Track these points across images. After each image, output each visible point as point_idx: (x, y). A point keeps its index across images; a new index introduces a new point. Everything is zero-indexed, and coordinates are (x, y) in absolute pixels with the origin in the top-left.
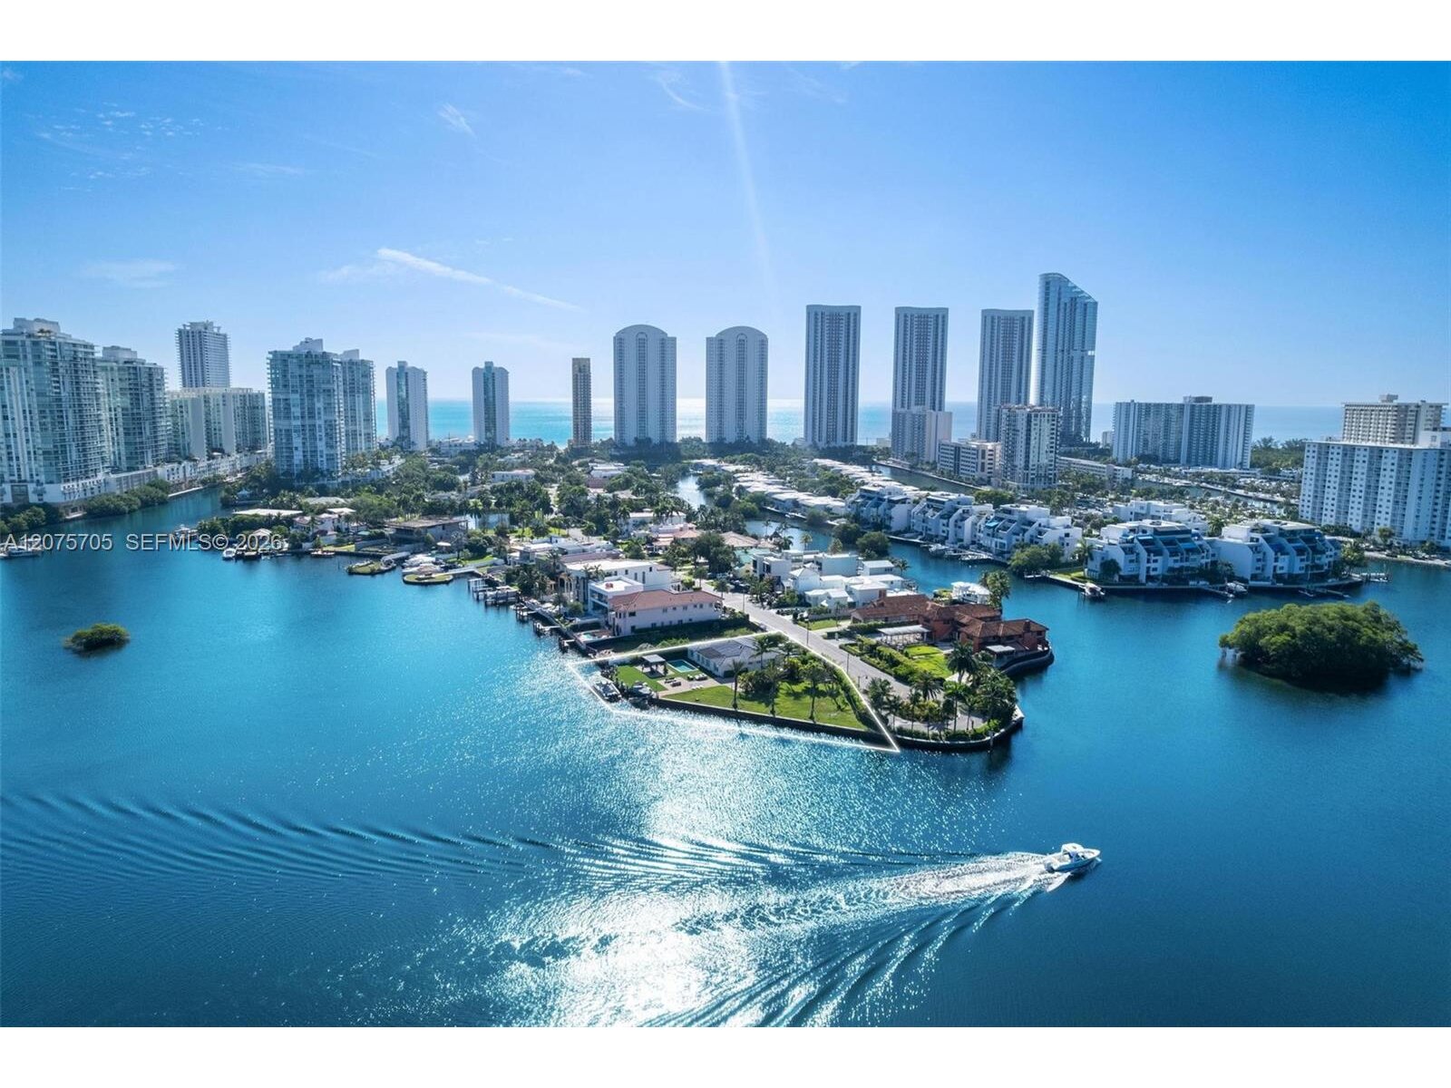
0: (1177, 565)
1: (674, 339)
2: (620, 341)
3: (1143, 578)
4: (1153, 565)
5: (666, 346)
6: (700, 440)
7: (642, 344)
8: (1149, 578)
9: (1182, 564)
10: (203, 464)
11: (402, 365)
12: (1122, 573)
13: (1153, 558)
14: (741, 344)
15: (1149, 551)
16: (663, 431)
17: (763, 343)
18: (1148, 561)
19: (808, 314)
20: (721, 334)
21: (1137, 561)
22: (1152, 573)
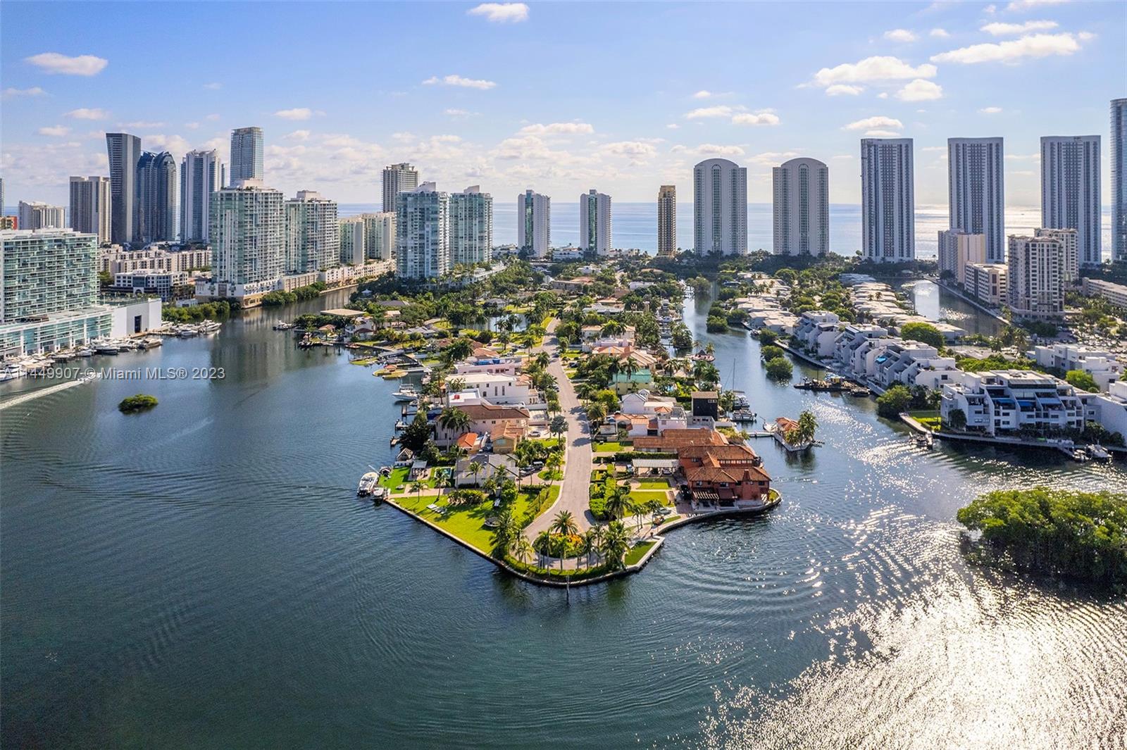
0: (1033, 421)
1: (745, 170)
2: (698, 171)
3: (992, 429)
4: (1003, 418)
5: (738, 175)
6: (766, 254)
7: (716, 174)
8: (1000, 432)
9: (1039, 420)
10: (361, 267)
11: (529, 193)
12: (968, 424)
13: (1002, 411)
14: (804, 174)
15: (997, 404)
16: (734, 245)
17: (823, 171)
18: (997, 414)
19: (862, 144)
20: (784, 164)
21: (986, 412)
22: (1002, 426)
